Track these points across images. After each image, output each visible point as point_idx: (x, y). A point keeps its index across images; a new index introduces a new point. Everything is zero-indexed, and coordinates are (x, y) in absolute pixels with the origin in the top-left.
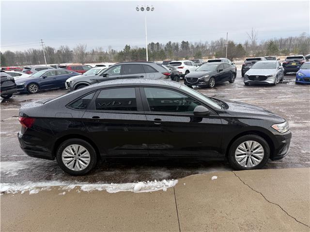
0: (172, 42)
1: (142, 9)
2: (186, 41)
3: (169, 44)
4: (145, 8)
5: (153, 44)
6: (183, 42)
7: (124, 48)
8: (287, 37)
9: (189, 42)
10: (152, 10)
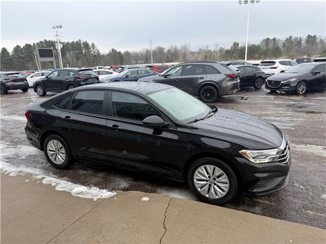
0: (294, 37)
2: (313, 35)
3: (289, 40)
5: (268, 39)
6: (309, 37)
7: (232, 45)
9: (317, 36)
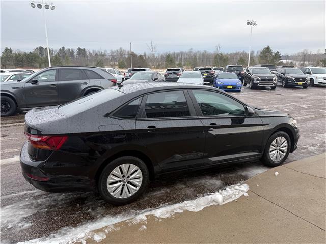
0: (66, 48)
1: (40, 6)
2: (83, 48)
4: (43, 5)
5: (41, 48)
6: (79, 49)
7: (3, 51)
8: (179, 52)
9: (86, 49)
10: (52, 9)
